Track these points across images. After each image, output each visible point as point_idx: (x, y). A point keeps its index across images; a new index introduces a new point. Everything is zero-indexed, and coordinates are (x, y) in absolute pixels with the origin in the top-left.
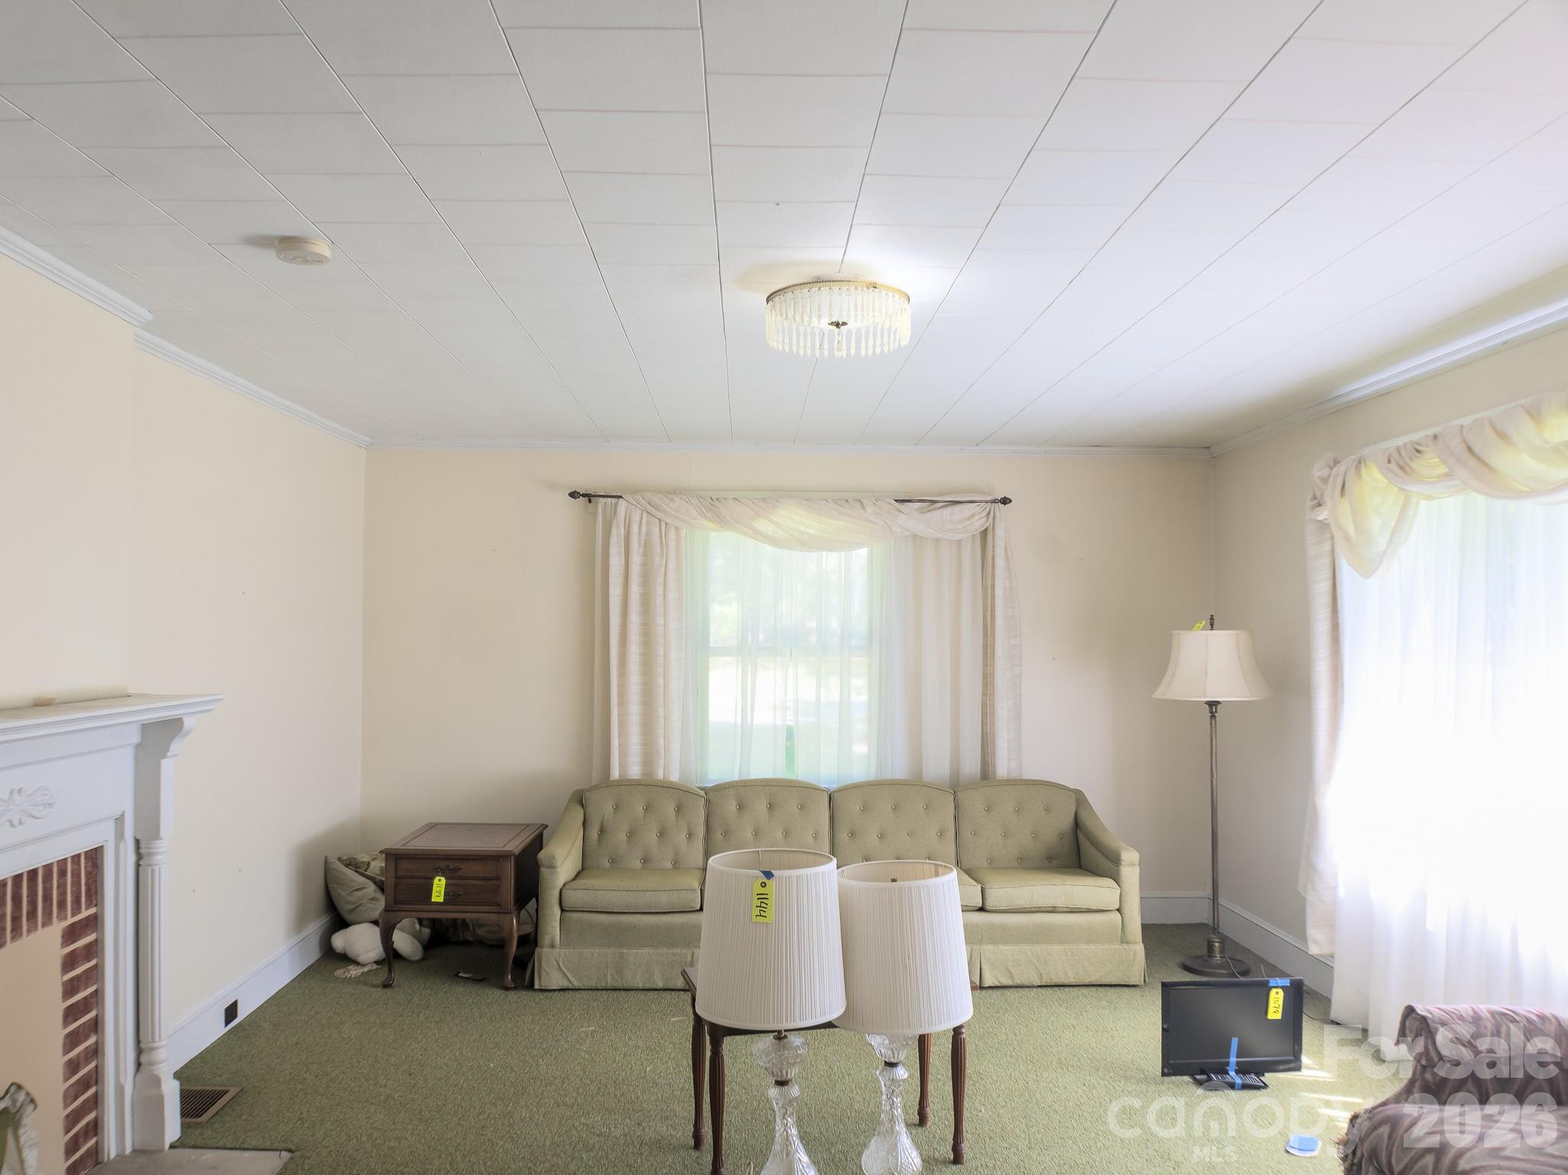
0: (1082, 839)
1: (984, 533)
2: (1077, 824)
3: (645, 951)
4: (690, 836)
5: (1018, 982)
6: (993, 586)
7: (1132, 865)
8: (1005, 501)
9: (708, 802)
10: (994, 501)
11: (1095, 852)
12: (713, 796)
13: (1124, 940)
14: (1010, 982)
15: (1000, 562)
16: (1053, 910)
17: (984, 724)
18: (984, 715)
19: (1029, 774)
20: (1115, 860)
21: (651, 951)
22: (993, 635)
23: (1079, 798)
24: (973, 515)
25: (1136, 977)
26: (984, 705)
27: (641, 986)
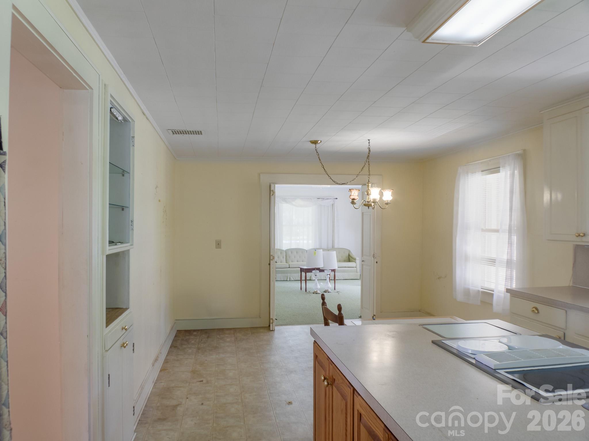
0: (350, 258)
1: (333, 204)
2: (349, 255)
3: (280, 274)
4: (283, 257)
5: (340, 279)
6: (334, 214)
7: (358, 260)
8: (336, 199)
9: (286, 252)
10: (335, 199)
11: (352, 259)
12: (286, 251)
13: (357, 272)
14: (338, 279)
15: (336, 210)
16: (345, 267)
17: (333, 239)
18: (333, 237)
19: (340, 247)
20: (355, 259)
21: (281, 275)
22: (334, 223)
23: (349, 251)
24: (331, 201)
25: (359, 278)
26: (333, 235)
27: (279, 280)
